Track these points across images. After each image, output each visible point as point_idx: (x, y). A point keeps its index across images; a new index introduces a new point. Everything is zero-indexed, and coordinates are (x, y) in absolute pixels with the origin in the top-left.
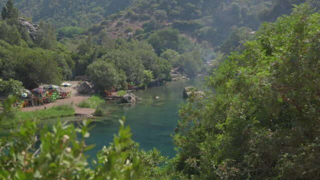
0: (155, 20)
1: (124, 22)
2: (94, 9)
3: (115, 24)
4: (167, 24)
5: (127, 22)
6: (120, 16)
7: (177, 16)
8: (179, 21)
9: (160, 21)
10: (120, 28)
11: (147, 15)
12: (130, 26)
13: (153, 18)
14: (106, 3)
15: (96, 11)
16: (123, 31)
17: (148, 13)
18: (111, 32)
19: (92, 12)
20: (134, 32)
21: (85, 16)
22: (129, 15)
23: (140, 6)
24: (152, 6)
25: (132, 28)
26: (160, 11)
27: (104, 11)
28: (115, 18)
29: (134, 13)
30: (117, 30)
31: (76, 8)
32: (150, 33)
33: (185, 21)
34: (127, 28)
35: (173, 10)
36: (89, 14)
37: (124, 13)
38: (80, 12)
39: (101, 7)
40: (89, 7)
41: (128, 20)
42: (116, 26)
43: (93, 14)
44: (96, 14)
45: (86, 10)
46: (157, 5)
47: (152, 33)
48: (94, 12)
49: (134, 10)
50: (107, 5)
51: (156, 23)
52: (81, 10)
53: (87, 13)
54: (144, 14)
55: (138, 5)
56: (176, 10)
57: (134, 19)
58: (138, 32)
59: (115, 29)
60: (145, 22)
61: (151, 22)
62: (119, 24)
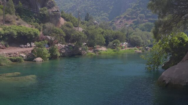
0: (139, 19)
1: (123, 20)
2: (103, 14)
3: (119, 21)
4: (145, 21)
5: (125, 20)
6: (121, 18)
7: (150, 17)
8: (151, 19)
9: (141, 19)
10: (121, 23)
11: (135, 16)
12: (126, 22)
13: (138, 18)
14: (109, 11)
15: (104, 15)
16: (123, 25)
17: (135, 15)
18: (117, 25)
19: (102, 16)
20: (129, 25)
21: (98, 18)
22: (125, 17)
23: (130, 12)
24: (137, 12)
25: (127, 23)
26: (141, 15)
27: (108, 15)
28: (118, 19)
29: (128, 16)
30: (120, 24)
31: (93, 14)
32: (137, 25)
33: (154, 19)
34: (125, 23)
35: (148, 14)
36: (100, 17)
37: (123, 16)
38: (95, 16)
39: (106, 13)
40: (100, 13)
41: (125, 19)
42: (119, 23)
43: (102, 17)
44: (104, 17)
45: (98, 15)
46: (140, 12)
47: (138, 25)
48: (103, 16)
49: (128, 15)
50: (109, 12)
51: (140, 20)
52: (96, 15)
53: (99, 16)
54: (133, 16)
55: (129, 12)
56: (149, 14)
57: (128, 19)
58: (131, 25)
59: (119, 24)
60: (134, 20)
61: (137, 20)
62: (121, 22)
